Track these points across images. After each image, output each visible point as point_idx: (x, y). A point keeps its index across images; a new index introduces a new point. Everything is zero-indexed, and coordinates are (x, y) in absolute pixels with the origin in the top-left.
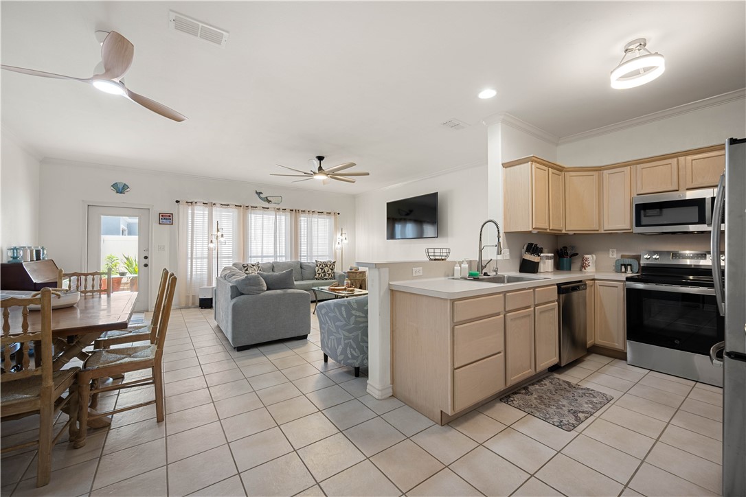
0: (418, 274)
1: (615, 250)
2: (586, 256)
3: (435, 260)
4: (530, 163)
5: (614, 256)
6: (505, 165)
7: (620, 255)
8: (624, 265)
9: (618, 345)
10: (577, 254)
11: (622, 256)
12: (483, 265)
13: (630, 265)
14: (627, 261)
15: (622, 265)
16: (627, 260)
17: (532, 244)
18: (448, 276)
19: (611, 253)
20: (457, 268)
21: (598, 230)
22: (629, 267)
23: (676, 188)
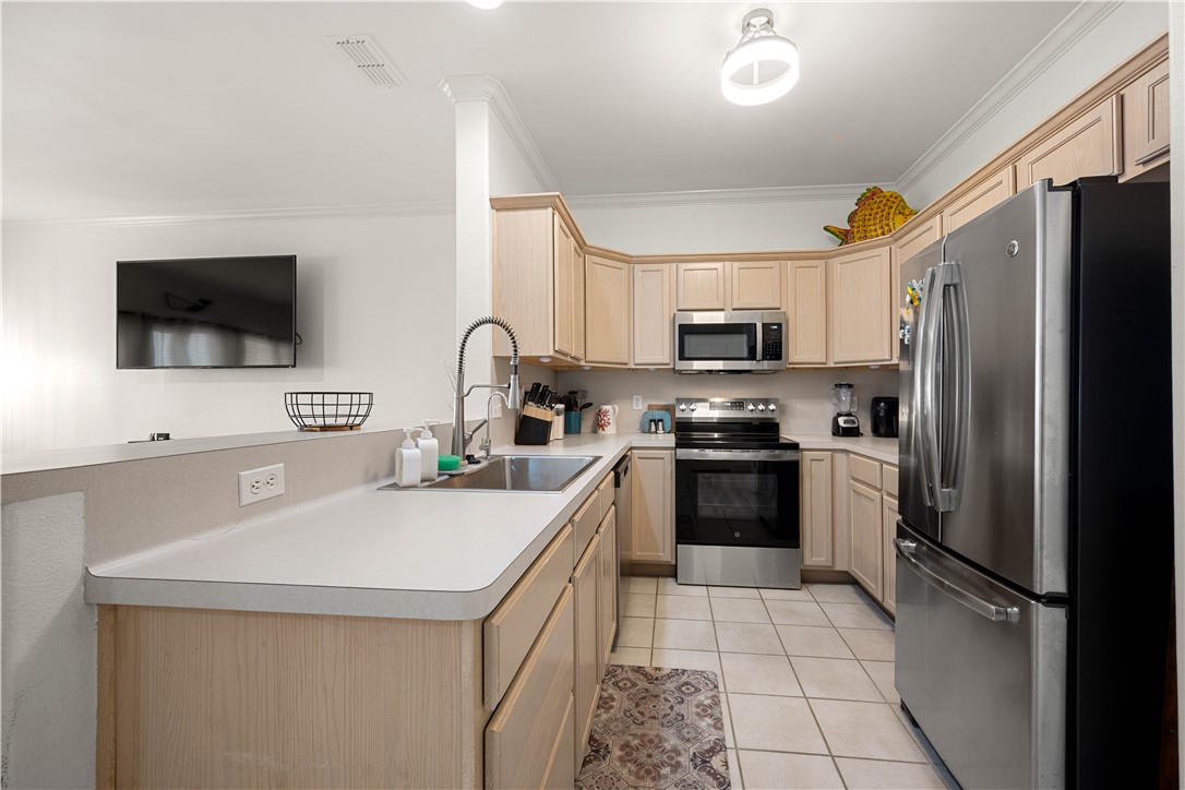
0: (264, 493)
1: (640, 397)
2: (605, 407)
3: (325, 428)
4: (550, 209)
5: (639, 406)
6: (499, 205)
7: (646, 406)
8: (654, 421)
9: (664, 554)
10: (591, 404)
11: (650, 407)
12: (467, 437)
13: (662, 420)
14: (658, 415)
15: (651, 421)
16: (657, 412)
17: (539, 385)
18: (375, 478)
19: (635, 401)
20: (409, 452)
21: (626, 364)
22: (660, 423)
23: (722, 307)
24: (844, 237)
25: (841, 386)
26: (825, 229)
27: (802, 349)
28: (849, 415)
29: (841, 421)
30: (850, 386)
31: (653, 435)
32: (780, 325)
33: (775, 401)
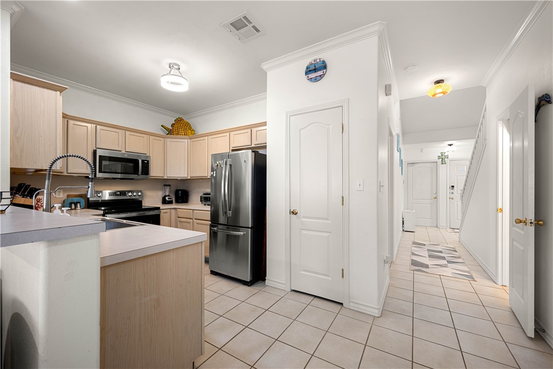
1: (60, 191)
4: (58, 93)
5: (61, 195)
7: (65, 195)
8: (74, 203)
11: (69, 196)
14: (75, 200)
15: (72, 203)
16: (74, 198)
19: (57, 193)
23: (121, 150)
24: (170, 132)
25: (166, 185)
26: (162, 126)
27: (155, 171)
28: (169, 196)
29: (167, 198)
30: (170, 185)
31: (73, 211)
32: (148, 161)
33: (141, 191)
